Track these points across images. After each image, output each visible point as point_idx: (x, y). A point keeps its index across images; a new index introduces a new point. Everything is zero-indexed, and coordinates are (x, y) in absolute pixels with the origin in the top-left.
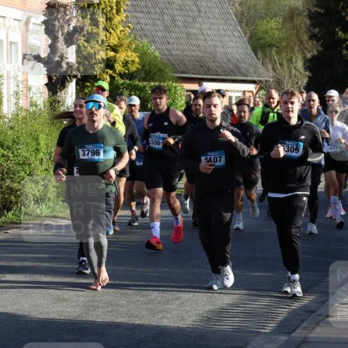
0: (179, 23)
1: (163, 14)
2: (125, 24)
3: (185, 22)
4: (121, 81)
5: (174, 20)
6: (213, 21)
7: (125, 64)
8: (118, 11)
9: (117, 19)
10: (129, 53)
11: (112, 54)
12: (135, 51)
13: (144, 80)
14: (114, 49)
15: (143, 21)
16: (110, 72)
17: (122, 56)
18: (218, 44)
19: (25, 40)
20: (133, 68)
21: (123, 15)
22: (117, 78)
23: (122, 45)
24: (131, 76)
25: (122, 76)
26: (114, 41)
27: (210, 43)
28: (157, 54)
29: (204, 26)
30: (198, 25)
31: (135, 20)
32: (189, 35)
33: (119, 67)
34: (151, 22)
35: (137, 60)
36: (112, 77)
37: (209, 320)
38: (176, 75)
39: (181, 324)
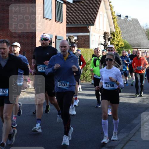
0: (133, 36)
1: (129, 34)
2: (121, 36)
3: (134, 36)
4: (120, 49)
5: (132, 35)
6: (140, 35)
7: (121, 45)
8: (119, 34)
9: (119, 35)
10: (122, 43)
11: (118, 43)
12: (123, 42)
13: (125, 48)
14: (119, 42)
15: (125, 35)
16: (118, 47)
17: (120, 43)
18: (142, 40)
19: (99, 40)
20: (123, 46)
21: (120, 34)
22: (119, 48)
23: (120, 41)
24: (122, 48)
25: (120, 48)
26: (118, 40)
27: (140, 40)
28: (128, 43)
29: (138, 36)
30: (137, 36)
31: (123, 36)
32: (135, 38)
33: (119, 46)
34: (126, 36)
35: (123, 44)
36: (118, 48)
37: (141, 101)
38: (132, 47)
39: (135, 102)
